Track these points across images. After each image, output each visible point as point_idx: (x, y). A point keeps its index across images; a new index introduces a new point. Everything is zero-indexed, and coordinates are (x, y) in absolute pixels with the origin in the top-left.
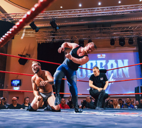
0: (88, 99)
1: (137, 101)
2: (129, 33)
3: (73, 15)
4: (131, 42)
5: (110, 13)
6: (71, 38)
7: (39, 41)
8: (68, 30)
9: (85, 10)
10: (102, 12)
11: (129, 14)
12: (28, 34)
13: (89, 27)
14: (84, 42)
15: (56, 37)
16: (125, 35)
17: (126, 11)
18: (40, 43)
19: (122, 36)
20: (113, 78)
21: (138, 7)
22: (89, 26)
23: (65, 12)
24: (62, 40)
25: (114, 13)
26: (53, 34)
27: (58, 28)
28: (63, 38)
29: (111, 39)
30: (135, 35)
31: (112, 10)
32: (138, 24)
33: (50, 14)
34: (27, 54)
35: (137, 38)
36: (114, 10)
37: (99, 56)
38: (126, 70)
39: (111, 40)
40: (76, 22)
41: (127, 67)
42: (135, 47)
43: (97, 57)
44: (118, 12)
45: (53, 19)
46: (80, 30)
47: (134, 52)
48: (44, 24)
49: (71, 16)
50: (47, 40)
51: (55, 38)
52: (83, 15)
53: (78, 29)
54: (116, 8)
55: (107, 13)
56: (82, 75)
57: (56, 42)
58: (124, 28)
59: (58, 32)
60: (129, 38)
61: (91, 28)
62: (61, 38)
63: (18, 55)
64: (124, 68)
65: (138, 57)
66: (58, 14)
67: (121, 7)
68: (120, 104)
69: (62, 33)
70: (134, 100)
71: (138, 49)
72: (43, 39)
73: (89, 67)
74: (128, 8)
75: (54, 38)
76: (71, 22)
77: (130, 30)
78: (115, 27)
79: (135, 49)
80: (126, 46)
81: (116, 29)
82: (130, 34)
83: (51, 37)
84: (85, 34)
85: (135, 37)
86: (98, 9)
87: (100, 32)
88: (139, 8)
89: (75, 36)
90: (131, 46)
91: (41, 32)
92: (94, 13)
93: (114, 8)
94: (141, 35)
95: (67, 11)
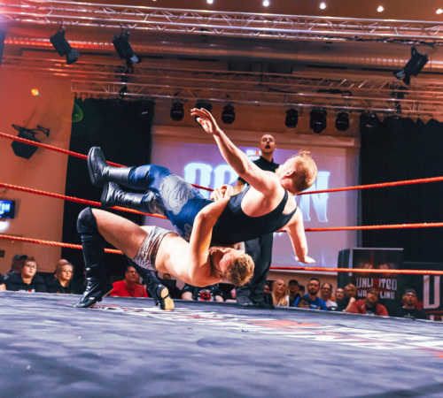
1: (340, 290)
2: (340, 99)
3: (184, 27)
4: (342, 124)
5: (289, 34)
6: (176, 95)
7: (78, 92)
8: (166, 68)
9: (219, 16)
10: (268, 29)
11: (341, 42)
12: (47, 67)
13: (230, 68)
15: (130, 86)
16: (328, 101)
17: (335, 32)
18: (80, 99)
19: (320, 104)
21: (370, 27)
22: (231, 64)
23: (160, 13)
24: (147, 98)
25: (301, 34)
26: (122, 76)
27: (134, 59)
28: (150, 90)
29: (289, 109)
30: (356, 106)
31: (295, 27)
32: (365, 77)
33: (115, 16)
34: (40, 128)
35: (360, 114)
36: (302, 27)
37: (250, 153)
38: (321, 201)
39: (288, 112)
40: (195, 47)
41: (325, 191)
42: (353, 140)
44: (313, 35)
45: (123, 29)
46: (202, 73)
47: (347, 152)
48: (98, 42)
49: (177, 27)
50: (103, 90)
51: (129, 89)
52: (213, 29)
53: (198, 70)
54: (309, 21)
55: (282, 33)
58: (327, 82)
59: (138, 73)
60: (338, 112)
61: (236, 72)
62: (145, 91)
63: (13, 126)
64: (316, 194)
65: (357, 167)
66: (142, 20)
67: (323, 21)
68: (292, 294)
69: (152, 76)
70: (331, 286)
71: (359, 145)
72: (94, 87)
74: (341, 25)
75: (124, 89)
76: (179, 46)
77: (343, 89)
78: (304, 77)
79: (351, 144)
80: (329, 135)
81: (306, 81)
82: (342, 102)
83: (117, 85)
84: (217, 85)
85: (357, 111)
86: (257, 18)
87: (259, 85)
88: (371, 30)
89: (189, 90)
90: (341, 136)
91: (89, 65)
92: (245, 28)
93: (302, 20)
94: (371, 106)
95: (167, 12)
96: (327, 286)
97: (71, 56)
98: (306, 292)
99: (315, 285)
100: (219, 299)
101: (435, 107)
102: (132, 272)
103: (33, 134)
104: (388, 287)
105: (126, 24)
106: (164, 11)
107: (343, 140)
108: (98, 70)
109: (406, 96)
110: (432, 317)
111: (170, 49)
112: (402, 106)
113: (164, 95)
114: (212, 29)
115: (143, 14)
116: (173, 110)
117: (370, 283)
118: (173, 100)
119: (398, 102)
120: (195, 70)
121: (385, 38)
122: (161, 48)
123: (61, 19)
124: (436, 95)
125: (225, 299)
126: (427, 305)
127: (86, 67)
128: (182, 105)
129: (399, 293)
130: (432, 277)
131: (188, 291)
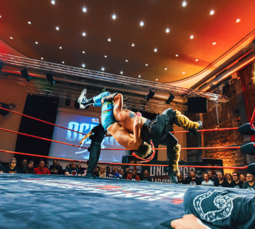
1: (122, 170)
3: (74, 73)
5: (111, 80)
7: (29, 92)
9: (87, 71)
10: (104, 78)
12: (18, 81)
17: (126, 82)
20: (104, 144)
23: (65, 67)
24: (57, 97)
25: (115, 81)
27: (54, 82)
33: (48, 66)
34: (11, 104)
36: (115, 78)
37: (93, 120)
40: (77, 81)
43: (92, 121)
44: (119, 81)
45: (51, 71)
48: (38, 74)
49: (71, 73)
50: (40, 92)
51: (50, 93)
54: (118, 77)
55: (109, 80)
56: (72, 137)
59: (54, 87)
62: (56, 94)
66: (59, 68)
67: (122, 78)
69: (59, 89)
74: (128, 80)
75: (48, 93)
77: (127, 100)
82: (126, 105)
83: (45, 91)
86: (100, 74)
88: (137, 82)
89: (73, 95)
92: (96, 76)
93: (115, 76)
94: (136, 107)
95: (68, 68)
96: (119, 169)
97: (29, 79)
98: (111, 171)
100: (79, 175)
101: (155, 109)
103: (8, 106)
104: (139, 169)
105: (52, 69)
109: (146, 105)
110: (153, 179)
111: (67, 80)
112: (145, 108)
113: (63, 96)
114: (84, 75)
116: (66, 102)
118: (66, 98)
120: (76, 89)
121: (142, 85)
122: (64, 80)
123: (26, 65)
125: (81, 174)
126: (151, 175)
127: (34, 83)
128: (70, 101)
129: (143, 171)
130: (153, 167)
131: (67, 171)
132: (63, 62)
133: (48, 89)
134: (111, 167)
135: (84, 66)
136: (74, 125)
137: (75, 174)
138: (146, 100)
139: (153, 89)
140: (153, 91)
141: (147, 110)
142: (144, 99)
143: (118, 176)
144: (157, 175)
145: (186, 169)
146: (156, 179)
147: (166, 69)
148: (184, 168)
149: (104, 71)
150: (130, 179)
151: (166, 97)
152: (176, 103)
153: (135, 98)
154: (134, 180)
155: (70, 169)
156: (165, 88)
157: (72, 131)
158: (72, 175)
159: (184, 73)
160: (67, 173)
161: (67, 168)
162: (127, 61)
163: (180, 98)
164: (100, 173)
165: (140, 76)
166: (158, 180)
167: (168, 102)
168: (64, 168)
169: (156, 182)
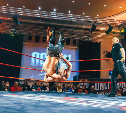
0: (38, 83)
1: (74, 86)
2: (74, 36)
3: (33, 15)
4: (74, 43)
5: (62, 18)
6: (30, 33)
7: (1, 31)
8: (27, 26)
9: (43, 13)
10: (56, 17)
11: (75, 21)
13: (44, 27)
14: (40, 38)
16: (70, 37)
17: (74, 19)
18: (2, 34)
21: (82, 18)
23: (26, 11)
24: (21, 34)
25: (65, 18)
26: (14, 28)
27: (19, 23)
28: (23, 32)
30: (78, 38)
32: (80, 31)
33: (13, 11)
35: (79, 40)
36: (65, 17)
40: (35, 21)
42: (77, 47)
44: (68, 19)
45: (15, 14)
46: (37, 28)
47: (76, 50)
48: (7, 18)
49: (31, 15)
50: (9, 31)
51: (16, 31)
52: (41, 16)
54: (67, 15)
55: (60, 18)
56: (35, 64)
57: (16, 35)
58: (70, 32)
59: (19, 27)
60: (73, 39)
61: (46, 28)
62: (21, 32)
65: (78, 54)
66: (21, 12)
67: (71, 16)
69: (23, 28)
71: (79, 48)
72: (6, 30)
73: (42, 58)
74: (75, 17)
75: (15, 31)
76: (31, 20)
77: (75, 33)
79: (77, 48)
80: (71, 45)
81: (65, 31)
83: (13, 30)
84: (41, 31)
85: (78, 39)
86: (53, 14)
89: (33, 32)
90: (74, 46)
91: (4, 24)
92: (50, 16)
93: (65, 15)
94: (82, 38)
95: (29, 10)
96: (72, 85)
99: (69, 85)
100: (43, 91)
101: (97, 39)
102: (16, 83)
104: (87, 85)
105: (16, 13)
106: (28, 10)
107: (74, 47)
108: (7, 26)
109: (90, 36)
110: (97, 93)
111: (28, 21)
112: (89, 38)
113: (26, 33)
115: (21, 11)
116: (29, 38)
117: (82, 84)
118: (29, 35)
119: (88, 37)
120: (35, 27)
121: (86, 21)
122: (25, 21)
124: (97, 36)
126: (96, 90)
127: (3, 25)
128: (31, 36)
129: (90, 86)
130: (97, 83)
131: (34, 88)
132: (24, 7)
133: (15, 29)
134: (66, 85)
135: (40, 8)
136: (36, 55)
137: (40, 90)
138: (90, 33)
139: (95, 22)
140: (95, 24)
141: (91, 40)
142: (88, 32)
143: (71, 91)
144: (101, 89)
145: (124, 85)
146: (100, 93)
147: (105, 6)
148: (122, 84)
149: (56, 12)
150: (81, 92)
151: (106, 29)
152: (114, 33)
153: (81, 31)
154: (84, 93)
155: (36, 86)
156: (105, 22)
157: (35, 58)
158: (37, 91)
159: (120, 8)
160: (34, 90)
161: (33, 86)
162: (73, 2)
163: (117, 29)
164: (57, 89)
165: (84, 14)
166: (102, 93)
167: (108, 32)
168: (31, 86)
169: (100, 94)
